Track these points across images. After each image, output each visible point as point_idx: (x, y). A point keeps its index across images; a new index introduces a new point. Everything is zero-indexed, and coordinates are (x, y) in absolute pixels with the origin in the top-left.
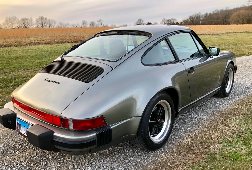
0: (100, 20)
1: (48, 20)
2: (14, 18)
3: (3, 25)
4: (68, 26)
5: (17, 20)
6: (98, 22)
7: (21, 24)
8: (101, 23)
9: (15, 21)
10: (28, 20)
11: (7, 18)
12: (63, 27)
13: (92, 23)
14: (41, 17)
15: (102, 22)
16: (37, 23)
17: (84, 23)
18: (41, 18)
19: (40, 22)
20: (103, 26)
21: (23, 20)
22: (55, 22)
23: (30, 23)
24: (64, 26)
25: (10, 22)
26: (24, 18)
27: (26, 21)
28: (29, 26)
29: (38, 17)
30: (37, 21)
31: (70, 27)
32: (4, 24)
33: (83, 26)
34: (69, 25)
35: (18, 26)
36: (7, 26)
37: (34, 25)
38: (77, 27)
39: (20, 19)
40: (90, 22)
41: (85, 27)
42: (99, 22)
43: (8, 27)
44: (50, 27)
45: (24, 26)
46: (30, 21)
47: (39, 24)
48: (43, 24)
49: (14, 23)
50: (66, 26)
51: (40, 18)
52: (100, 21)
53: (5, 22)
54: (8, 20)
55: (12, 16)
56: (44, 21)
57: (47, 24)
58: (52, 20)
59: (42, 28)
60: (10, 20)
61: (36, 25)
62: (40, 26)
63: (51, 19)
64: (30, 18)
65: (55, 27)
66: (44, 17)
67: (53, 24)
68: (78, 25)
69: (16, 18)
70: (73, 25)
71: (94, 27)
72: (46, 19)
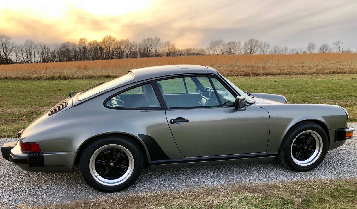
0: (338, 42)
1: (259, 44)
2: (220, 41)
3: (206, 50)
4: (285, 52)
5: (223, 44)
6: (334, 44)
7: (226, 49)
8: (339, 46)
9: (220, 45)
10: (235, 44)
11: (212, 41)
12: (278, 52)
13: (324, 47)
14: (252, 39)
15: (341, 45)
16: (245, 47)
17: (311, 46)
18: (252, 41)
19: (249, 46)
20: (341, 52)
21: (229, 44)
22: (268, 46)
23: (237, 47)
24: (280, 51)
25: (214, 47)
26: (231, 41)
27: (232, 45)
28: (235, 51)
29: (247, 40)
30: (246, 45)
31: (288, 52)
32: (208, 49)
33: (307, 52)
34: (287, 50)
35: (222, 51)
36: (210, 51)
37: (241, 50)
38: (299, 52)
39: (226, 42)
40: (321, 45)
41: (311, 52)
42: (336, 44)
43: (211, 53)
44: (261, 52)
45: (229, 51)
46: (237, 44)
47: (247, 49)
48: (253, 48)
49: (219, 48)
50: (283, 51)
51: (249, 41)
52: (338, 44)
53: (209, 47)
54: (213, 45)
55: (217, 40)
56: (254, 45)
57: (257, 49)
58: (265, 43)
59: (251, 53)
60: (215, 44)
61: (244, 50)
62: (248, 51)
63: (263, 42)
64: (237, 41)
65: (267, 53)
66: (256, 40)
67: (266, 48)
68: (301, 49)
69: (222, 41)
70: (293, 50)
71: (327, 52)
72: (257, 42)
